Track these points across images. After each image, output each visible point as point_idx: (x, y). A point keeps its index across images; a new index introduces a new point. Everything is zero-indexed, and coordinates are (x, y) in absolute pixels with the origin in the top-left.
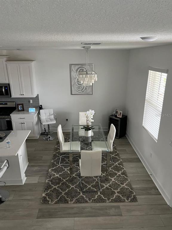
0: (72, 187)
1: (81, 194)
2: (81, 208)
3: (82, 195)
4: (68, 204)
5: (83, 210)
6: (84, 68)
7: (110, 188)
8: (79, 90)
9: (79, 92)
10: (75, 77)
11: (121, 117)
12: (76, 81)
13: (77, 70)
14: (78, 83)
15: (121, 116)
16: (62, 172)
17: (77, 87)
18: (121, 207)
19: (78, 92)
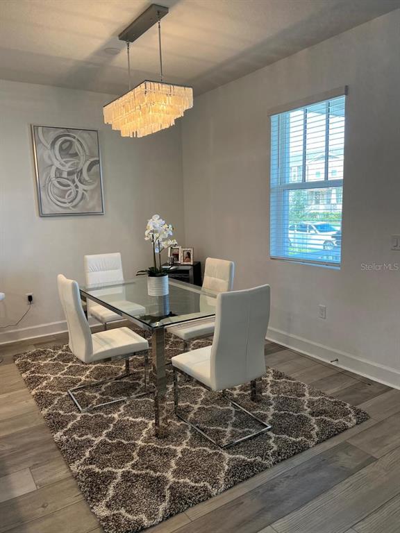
0: (179, 449)
1: (227, 456)
2: (261, 490)
3: (231, 456)
4: (211, 500)
5: (271, 493)
6: (74, 138)
7: (282, 412)
8: (63, 200)
9: (65, 208)
10: (50, 163)
11: (192, 263)
12: (53, 175)
13: (53, 144)
14: (61, 180)
15: (192, 261)
16: (108, 427)
17: (56, 191)
18: (354, 443)
19: (61, 207)
